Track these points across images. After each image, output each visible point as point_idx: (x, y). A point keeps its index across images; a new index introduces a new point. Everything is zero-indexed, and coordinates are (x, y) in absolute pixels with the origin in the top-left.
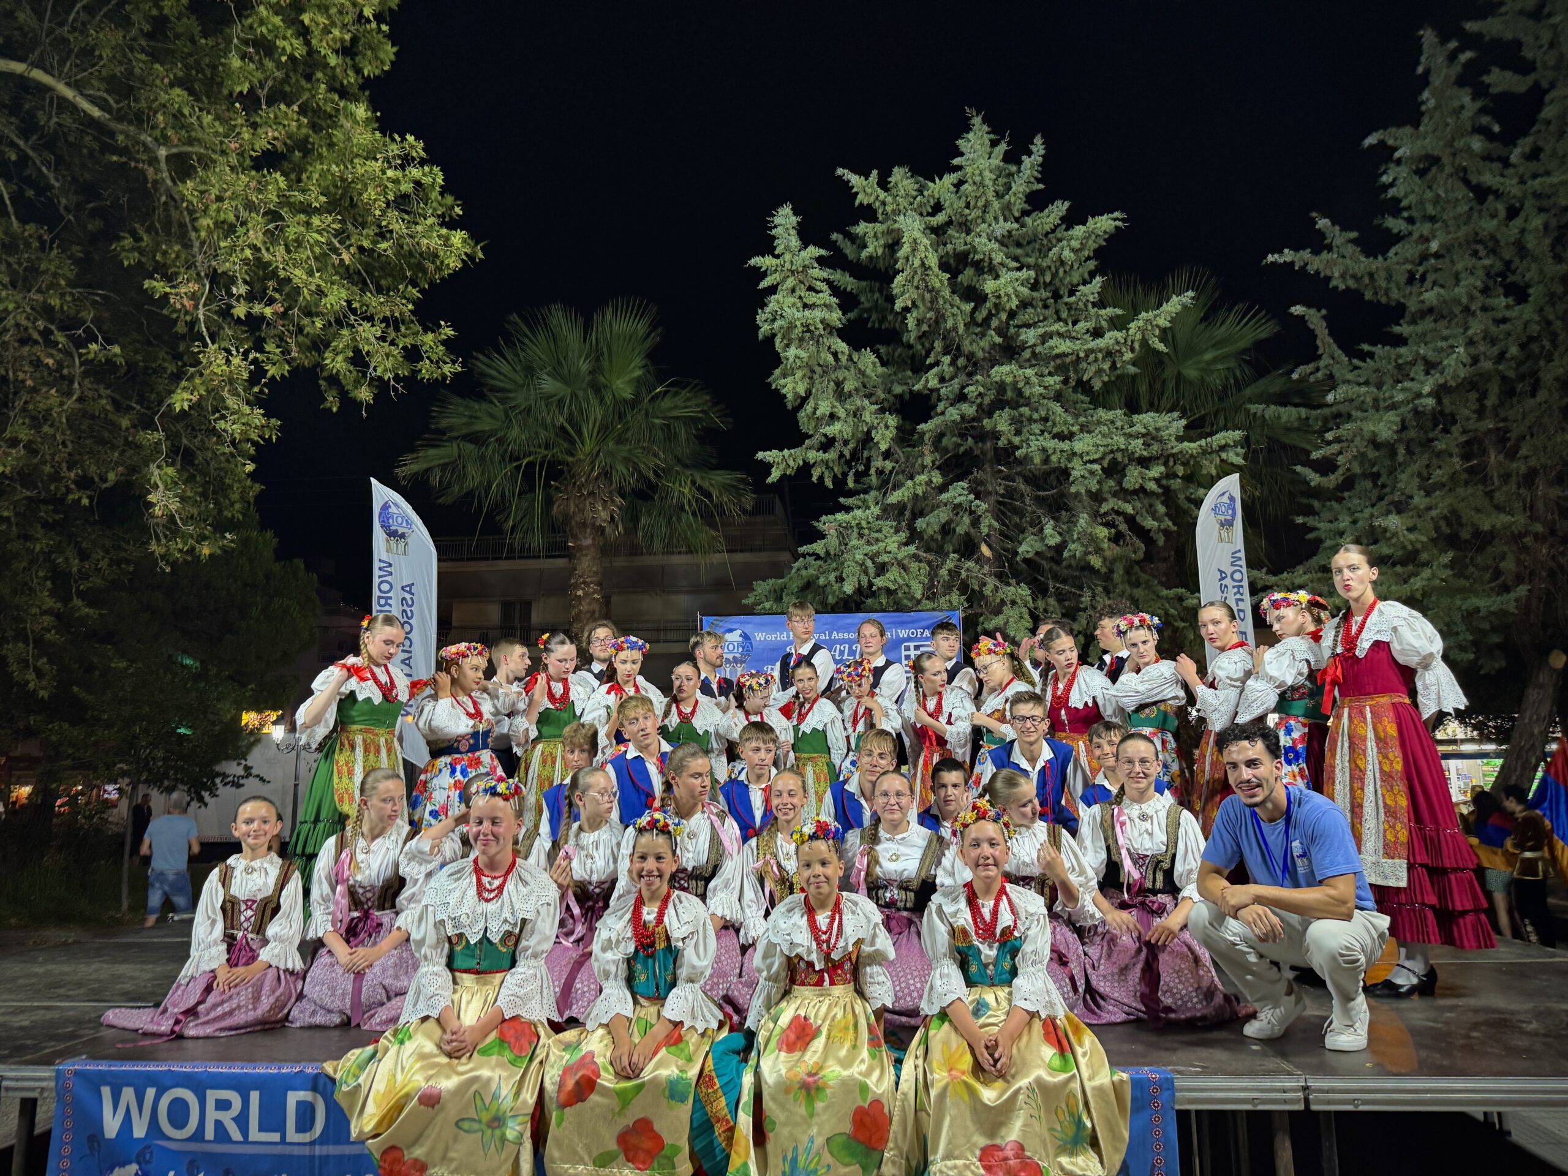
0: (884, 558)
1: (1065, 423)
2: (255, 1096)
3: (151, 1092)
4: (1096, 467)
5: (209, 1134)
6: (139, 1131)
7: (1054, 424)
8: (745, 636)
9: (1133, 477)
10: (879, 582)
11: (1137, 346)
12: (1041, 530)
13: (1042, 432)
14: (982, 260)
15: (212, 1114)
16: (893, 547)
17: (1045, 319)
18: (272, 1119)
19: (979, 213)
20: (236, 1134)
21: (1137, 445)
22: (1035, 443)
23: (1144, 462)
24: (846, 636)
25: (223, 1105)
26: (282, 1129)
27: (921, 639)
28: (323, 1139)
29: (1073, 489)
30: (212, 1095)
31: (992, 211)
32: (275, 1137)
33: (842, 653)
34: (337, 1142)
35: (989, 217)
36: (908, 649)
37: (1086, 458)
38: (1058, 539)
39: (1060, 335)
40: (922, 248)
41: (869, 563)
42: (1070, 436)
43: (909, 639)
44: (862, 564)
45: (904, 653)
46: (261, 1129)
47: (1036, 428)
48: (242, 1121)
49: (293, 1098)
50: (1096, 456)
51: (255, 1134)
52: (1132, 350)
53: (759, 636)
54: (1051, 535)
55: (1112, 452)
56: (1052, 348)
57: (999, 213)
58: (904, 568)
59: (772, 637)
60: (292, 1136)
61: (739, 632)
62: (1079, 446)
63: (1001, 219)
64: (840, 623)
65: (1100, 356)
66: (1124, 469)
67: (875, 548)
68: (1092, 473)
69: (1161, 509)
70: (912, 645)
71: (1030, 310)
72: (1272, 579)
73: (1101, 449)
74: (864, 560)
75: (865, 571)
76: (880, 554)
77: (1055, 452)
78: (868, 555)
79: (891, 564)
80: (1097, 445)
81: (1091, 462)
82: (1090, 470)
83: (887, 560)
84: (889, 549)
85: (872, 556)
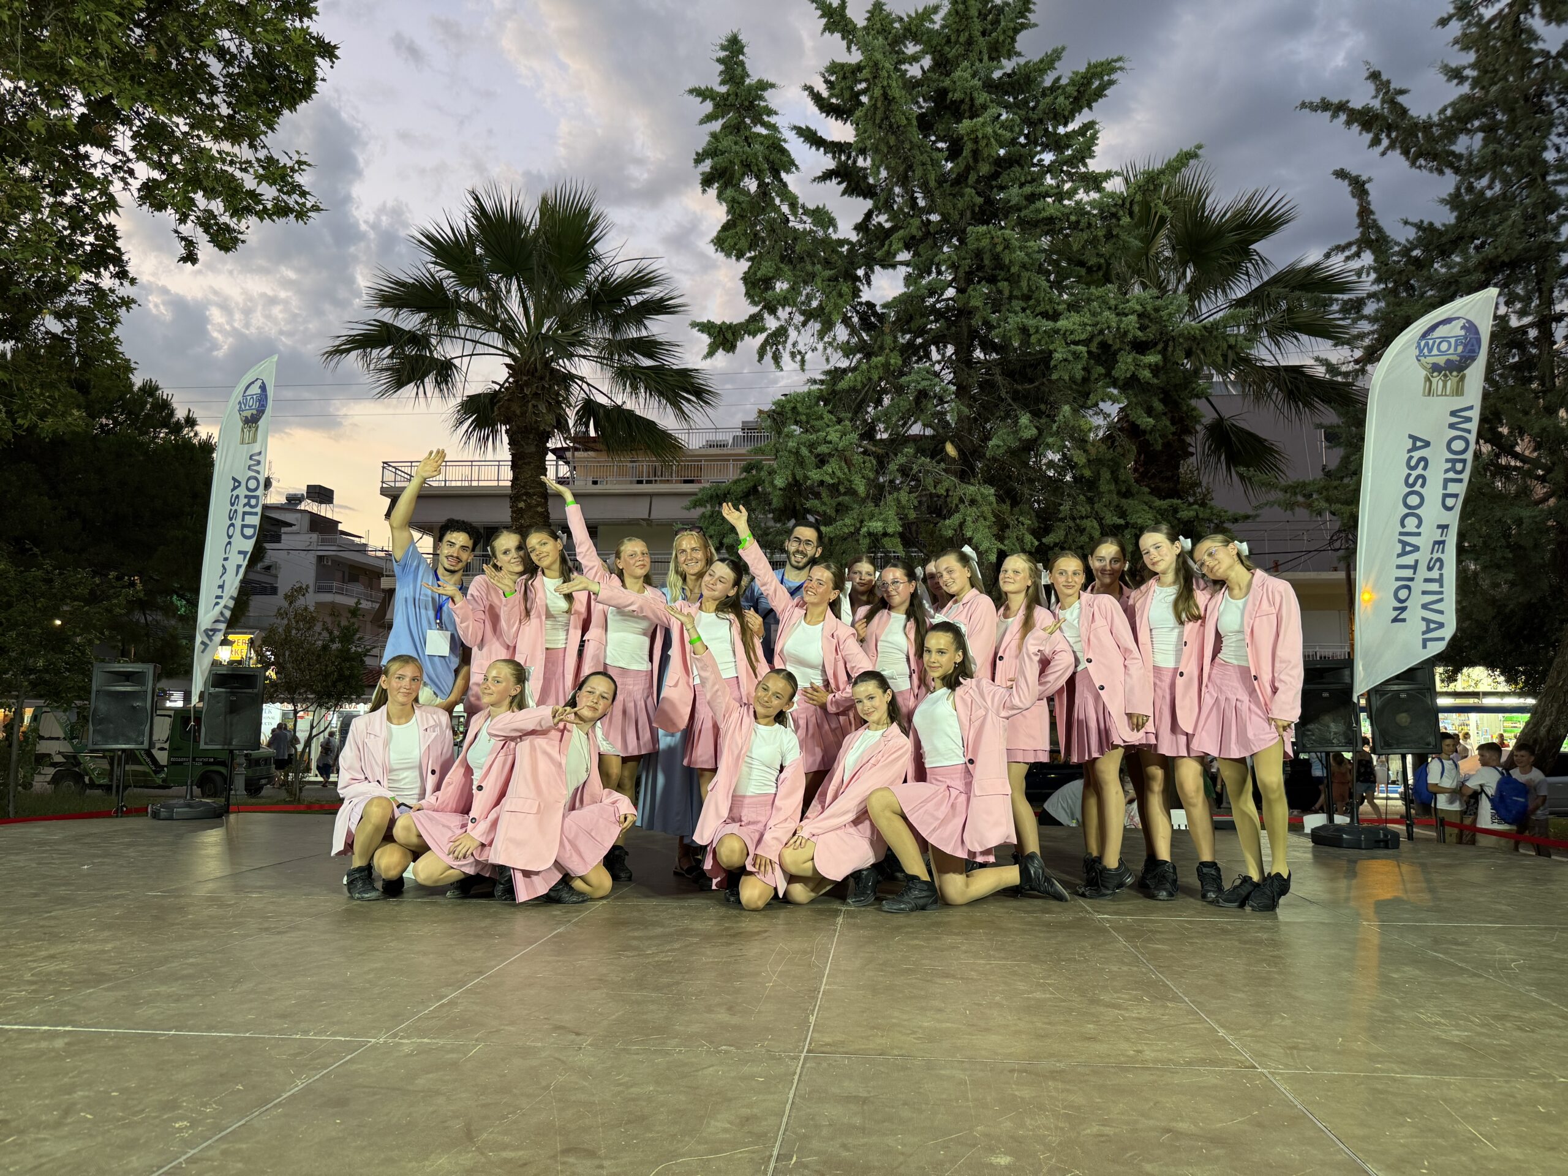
0: (823, 449)
4: (1081, 348)
7: (1038, 302)
9: (1126, 364)
10: (815, 475)
11: (1136, 208)
12: (1016, 423)
13: (1024, 310)
14: (962, 101)
16: (833, 436)
19: (961, 50)
21: (1131, 325)
22: (1015, 320)
23: (1141, 347)
29: (1054, 377)
31: (976, 49)
35: (974, 56)
37: (1070, 338)
38: (1034, 432)
40: (884, 74)
41: (804, 451)
42: (1055, 315)
44: (797, 453)
47: (1017, 305)
50: (1083, 337)
52: (1131, 214)
54: (1026, 428)
55: (1102, 332)
56: (1038, 211)
57: (985, 51)
58: (848, 462)
62: (1062, 323)
63: (986, 58)
66: (1115, 354)
67: (814, 437)
68: (1077, 356)
69: (1158, 406)
73: (1089, 328)
74: (798, 449)
75: (801, 463)
76: (819, 444)
77: (1037, 332)
78: (804, 444)
79: (830, 455)
80: (1085, 325)
81: (1076, 343)
82: (1074, 353)
83: (826, 451)
84: (829, 438)
85: (812, 446)
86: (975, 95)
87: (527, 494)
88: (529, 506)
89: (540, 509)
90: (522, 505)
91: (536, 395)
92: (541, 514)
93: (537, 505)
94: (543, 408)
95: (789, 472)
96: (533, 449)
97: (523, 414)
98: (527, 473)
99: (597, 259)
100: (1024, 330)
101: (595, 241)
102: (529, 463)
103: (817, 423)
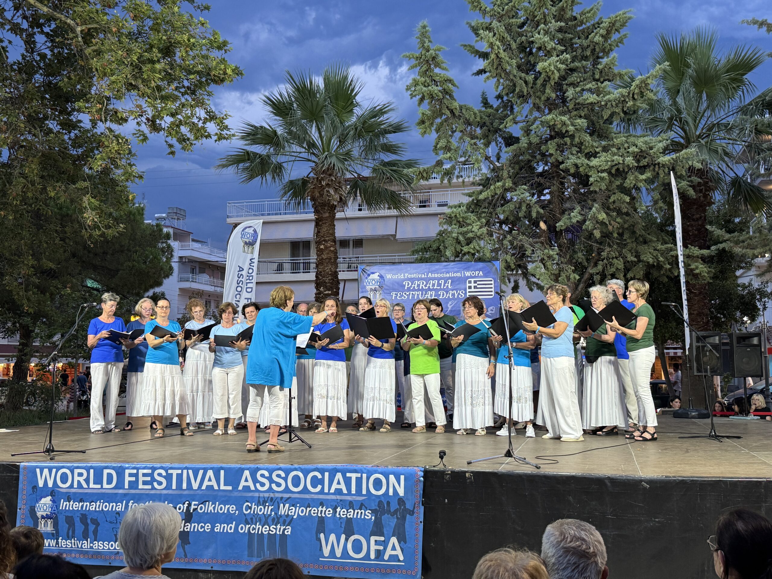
0: (470, 235)
1: (592, 146)
2: (92, 471)
3: (54, 471)
4: (604, 174)
5: (75, 485)
6: (50, 484)
7: (585, 147)
8: (381, 276)
9: (631, 180)
10: (465, 249)
11: (636, 97)
12: (571, 213)
13: (578, 154)
14: (540, 48)
15: (76, 478)
16: (475, 229)
17: (585, 80)
18: (98, 480)
20: (85, 486)
21: (630, 160)
22: (573, 160)
23: (640, 170)
24: (436, 275)
25: (80, 475)
26: (101, 484)
27: (478, 277)
28: (115, 488)
29: (592, 188)
30: (76, 471)
32: (99, 486)
33: (433, 285)
34: (120, 488)
35: (546, 21)
36: (470, 282)
37: (599, 169)
38: (580, 218)
39: (590, 90)
41: (461, 237)
42: (595, 155)
43: (471, 277)
44: (457, 239)
45: (468, 285)
46: (94, 483)
47: (574, 150)
48: (87, 481)
49: (106, 472)
50: (606, 168)
51: (92, 485)
53: (389, 276)
54: (575, 216)
55: (616, 165)
56: (584, 100)
59: (395, 277)
60: (105, 486)
61: (378, 274)
62: (595, 162)
63: (553, 21)
64: (434, 269)
65: (614, 103)
66: (625, 175)
67: (465, 229)
68: (602, 179)
70: (473, 280)
71: (576, 74)
72: (727, 236)
73: (609, 163)
74: (458, 237)
75: (459, 242)
76: (468, 233)
77: (583, 165)
78: (461, 233)
79: (474, 238)
80: (608, 161)
81: (602, 171)
82: (600, 177)
83: (472, 236)
84: (473, 230)
85: (464, 234)
86: (546, 45)
87: (325, 241)
88: (326, 248)
89: (332, 249)
90: (322, 247)
91: (328, 185)
92: (332, 251)
93: (330, 247)
94: (332, 192)
95: (453, 248)
96: (327, 215)
97: (321, 195)
98: (324, 229)
99: (358, 105)
100: (576, 166)
101: (356, 95)
102: (325, 223)
103: (468, 221)
